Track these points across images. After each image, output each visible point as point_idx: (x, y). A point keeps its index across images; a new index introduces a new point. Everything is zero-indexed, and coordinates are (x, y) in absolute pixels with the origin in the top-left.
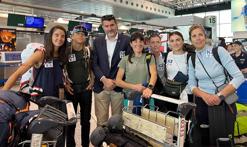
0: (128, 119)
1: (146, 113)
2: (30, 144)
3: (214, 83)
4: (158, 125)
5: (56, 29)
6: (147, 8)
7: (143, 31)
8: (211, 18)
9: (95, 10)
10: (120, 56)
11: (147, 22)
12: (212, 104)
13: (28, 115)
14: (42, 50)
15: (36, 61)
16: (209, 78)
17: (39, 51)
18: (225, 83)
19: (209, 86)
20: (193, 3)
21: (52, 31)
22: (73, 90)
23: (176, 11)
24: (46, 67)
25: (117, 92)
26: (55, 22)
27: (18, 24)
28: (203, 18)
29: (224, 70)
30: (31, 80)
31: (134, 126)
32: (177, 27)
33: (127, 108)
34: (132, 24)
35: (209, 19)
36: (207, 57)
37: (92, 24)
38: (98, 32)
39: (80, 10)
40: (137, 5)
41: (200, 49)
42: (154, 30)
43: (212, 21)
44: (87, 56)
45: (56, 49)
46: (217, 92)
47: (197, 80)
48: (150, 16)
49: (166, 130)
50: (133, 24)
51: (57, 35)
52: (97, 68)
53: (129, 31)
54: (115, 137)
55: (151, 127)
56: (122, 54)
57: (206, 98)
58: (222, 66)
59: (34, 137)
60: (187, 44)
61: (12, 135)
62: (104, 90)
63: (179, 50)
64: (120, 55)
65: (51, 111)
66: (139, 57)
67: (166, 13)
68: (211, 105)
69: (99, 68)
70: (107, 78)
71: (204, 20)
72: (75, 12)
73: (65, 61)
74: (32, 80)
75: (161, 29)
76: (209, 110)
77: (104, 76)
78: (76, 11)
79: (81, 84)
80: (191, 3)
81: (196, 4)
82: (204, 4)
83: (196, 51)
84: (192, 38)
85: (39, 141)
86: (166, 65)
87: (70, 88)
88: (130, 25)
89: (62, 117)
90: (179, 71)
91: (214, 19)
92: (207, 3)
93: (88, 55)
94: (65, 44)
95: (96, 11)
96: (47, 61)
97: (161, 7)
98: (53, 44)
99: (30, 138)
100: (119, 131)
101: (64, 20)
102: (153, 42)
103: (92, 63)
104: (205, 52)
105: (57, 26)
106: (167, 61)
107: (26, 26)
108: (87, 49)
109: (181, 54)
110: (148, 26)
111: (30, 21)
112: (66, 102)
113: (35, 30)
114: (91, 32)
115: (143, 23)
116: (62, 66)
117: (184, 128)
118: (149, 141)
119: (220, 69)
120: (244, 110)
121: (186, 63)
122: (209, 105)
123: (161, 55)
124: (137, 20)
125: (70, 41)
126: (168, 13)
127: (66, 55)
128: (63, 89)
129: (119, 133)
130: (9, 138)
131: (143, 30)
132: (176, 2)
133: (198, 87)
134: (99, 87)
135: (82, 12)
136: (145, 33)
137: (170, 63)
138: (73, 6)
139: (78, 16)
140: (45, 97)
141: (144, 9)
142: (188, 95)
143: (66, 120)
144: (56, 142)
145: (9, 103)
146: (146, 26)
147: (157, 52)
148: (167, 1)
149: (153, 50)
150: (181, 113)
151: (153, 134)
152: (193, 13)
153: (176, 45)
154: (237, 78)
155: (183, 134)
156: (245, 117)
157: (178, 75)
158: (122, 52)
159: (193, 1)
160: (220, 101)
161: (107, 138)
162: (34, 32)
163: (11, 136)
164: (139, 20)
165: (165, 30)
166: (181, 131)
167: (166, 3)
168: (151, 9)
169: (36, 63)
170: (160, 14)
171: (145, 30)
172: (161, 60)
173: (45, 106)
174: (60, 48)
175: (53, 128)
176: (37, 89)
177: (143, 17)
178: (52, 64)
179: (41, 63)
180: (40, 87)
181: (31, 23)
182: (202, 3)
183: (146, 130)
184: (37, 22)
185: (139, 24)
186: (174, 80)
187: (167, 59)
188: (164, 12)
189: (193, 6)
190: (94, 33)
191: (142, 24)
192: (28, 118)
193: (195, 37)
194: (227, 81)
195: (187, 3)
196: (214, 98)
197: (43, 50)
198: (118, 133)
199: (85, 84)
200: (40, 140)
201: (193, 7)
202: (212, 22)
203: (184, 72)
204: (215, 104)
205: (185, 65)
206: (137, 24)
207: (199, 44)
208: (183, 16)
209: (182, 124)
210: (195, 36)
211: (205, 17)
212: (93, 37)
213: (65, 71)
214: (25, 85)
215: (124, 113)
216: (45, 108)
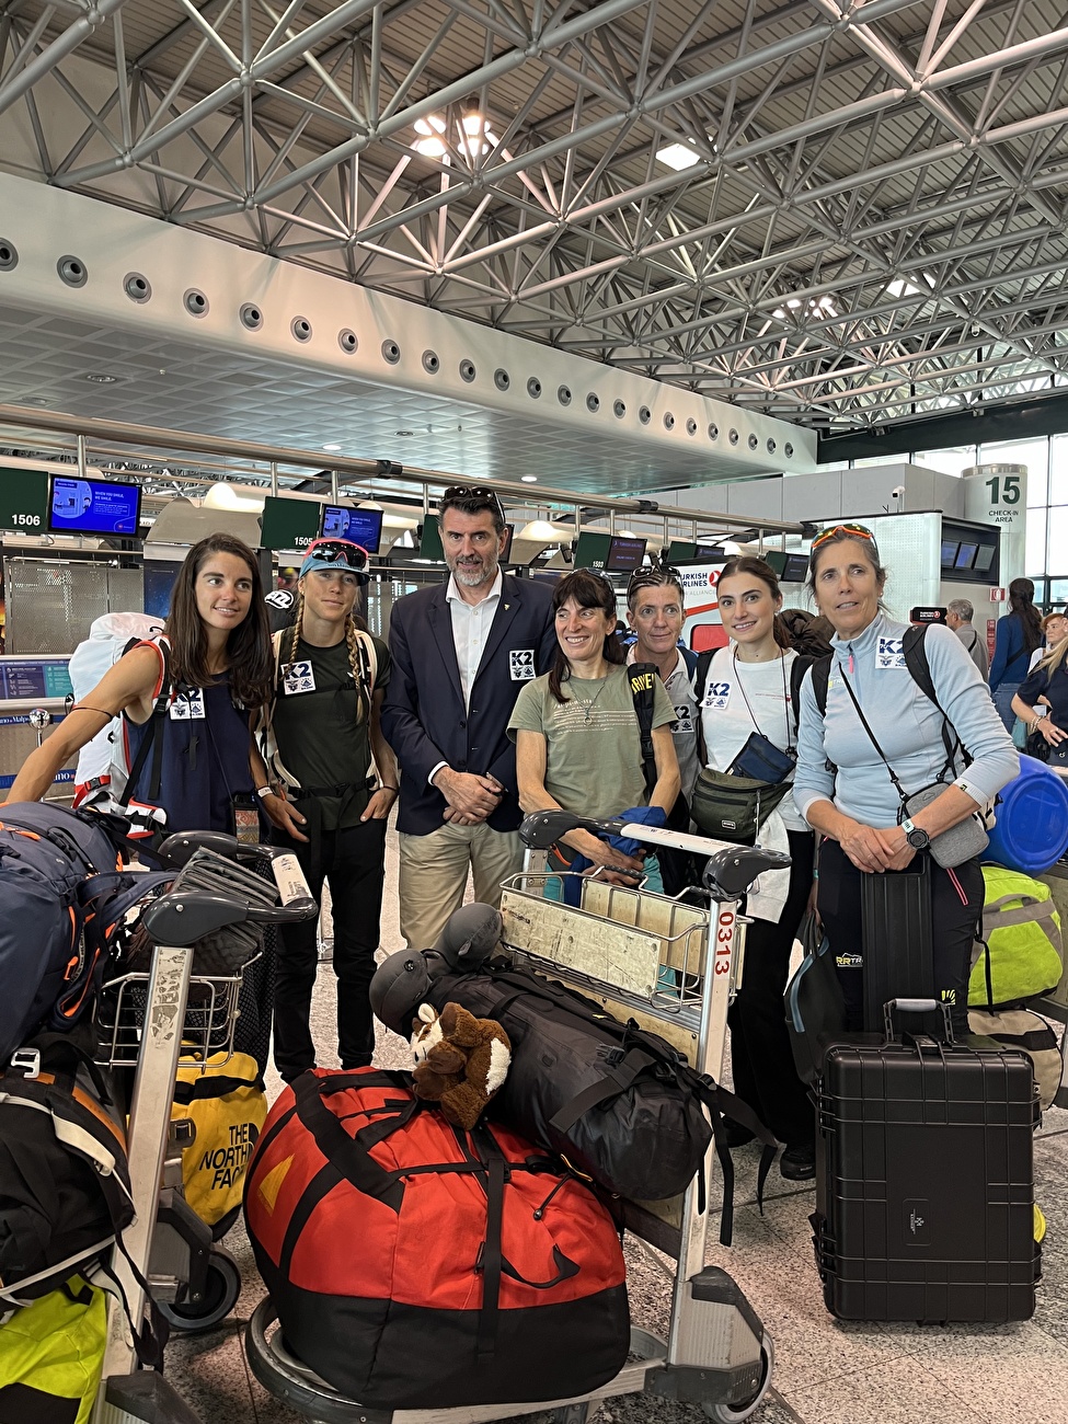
0: (521, 918)
1: (598, 900)
2: (145, 985)
3: (894, 778)
4: (631, 934)
5: (209, 552)
6: (669, 422)
7: (640, 546)
8: (996, 479)
9: (400, 433)
10: (512, 671)
11: (664, 499)
12: (875, 864)
13: (134, 883)
14: (153, 646)
15: (131, 692)
16: (876, 758)
17: (145, 651)
18: (940, 780)
19: (873, 795)
20: (913, 393)
21: (197, 561)
22: (304, 821)
23: (822, 440)
24: (174, 716)
25: (501, 830)
26: (195, 502)
27: (15, 517)
28: (959, 475)
29: (944, 723)
30: (118, 774)
31: (546, 943)
32: (818, 524)
33: (520, 880)
34: (589, 512)
35: (988, 483)
36: (879, 665)
37: (382, 512)
38: (415, 552)
39: (321, 437)
40: (620, 408)
41: (852, 634)
42: (699, 542)
43: (1002, 492)
44: (365, 669)
45: (216, 640)
46: (903, 813)
47: (832, 768)
48: (683, 470)
49: (658, 948)
50: (592, 511)
51: (219, 579)
52: (410, 729)
53: (573, 550)
54: (466, 987)
55: (607, 941)
56: (521, 663)
57: (852, 842)
58: (936, 709)
59: (162, 957)
60: (799, 615)
61: (77, 955)
62: (445, 822)
63: (756, 641)
64: (511, 667)
65: (217, 872)
66: (594, 677)
67: (770, 449)
68: (873, 868)
69: (420, 729)
70: (458, 767)
71: (962, 486)
72: (293, 455)
73: (258, 690)
74: (122, 772)
75: (735, 538)
76: (868, 889)
77: (444, 763)
78: (298, 440)
79: (339, 792)
80: (906, 396)
81: (928, 402)
82: (972, 400)
83: (833, 642)
84: (820, 584)
85: (179, 975)
86: (701, 708)
87: (293, 810)
88: (574, 516)
89: (261, 892)
90: (753, 733)
91: (1012, 484)
92: (986, 396)
93: (369, 665)
94: (255, 620)
95: (401, 443)
96: (176, 690)
97: (744, 416)
98: (201, 620)
99: (145, 964)
100: (484, 964)
101: (239, 494)
102: (650, 609)
103: (383, 708)
104: (870, 645)
105: (214, 536)
106: (707, 688)
107: (55, 525)
108: (361, 639)
109: (769, 658)
110: (671, 521)
111: (72, 501)
112: (269, 852)
113: (93, 544)
114: (380, 555)
115: (645, 508)
116: (247, 712)
117: (730, 944)
118: (604, 1002)
119: (931, 719)
120: (1028, 894)
121: (787, 700)
122: (863, 868)
123: (682, 665)
124: (617, 486)
125: (287, 603)
126: (780, 449)
127: (260, 665)
128: (254, 814)
129: (485, 974)
130: (71, 964)
131: (644, 542)
132: (826, 391)
133: (835, 799)
134: (425, 809)
135: (332, 448)
136: (653, 556)
137: (718, 698)
138: (283, 414)
139: (311, 473)
140: (183, 834)
141: (655, 430)
142: (790, 833)
143: (273, 905)
144: (241, 984)
145: (59, 840)
146: (661, 519)
147: (665, 653)
148: (778, 387)
149: (649, 640)
150: (719, 884)
151: (612, 968)
152: (911, 450)
153: (743, 618)
154: (987, 761)
155: (727, 963)
156: (1033, 925)
157: (753, 749)
158: (520, 654)
159: (913, 387)
160: (909, 853)
161: (436, 991)
162: (87, 555)
163: (75, 959)
164: (632, 488)
165: (756, 542)
166: (720, 953)
167: (771, 397)
168: (692, 428)
169: (132, 699)
170: (741, 452)
171: (653, 540)
172: (680, 686)
173: (196, 854)
174: (234, 636)
175: (225, 928)
176: (144, 811)
177: (650, 474)
178: (201, 704)
179: (155, 701)
180: (153, 802)
181: (77, 512)
182: (963, 397)
183: (587, 956)
184: (108, 504)
185: (621, 510)
186: (732, 771)
187: (708, 682)
188: (762, 445)
189: (913, 411)
190: (394, 561)
191: (639, 513)
192: (134, 894)
193: (831, 576)
194: (949, 771)
195: (881, 393)
196: (887, 843)
197: (162, 643)
198: (479, 974)
199: (356, 791)
200: (184, 968)
201: (914, 417)
202: (1001, 499)
203: (778, 739)
204: (888, 866)
205: (782, 707)
206: (612, 512)
207: (849, 613)
208: (859, 464)
209: (721, 926)
210: (831, 573)
211: (967, 472)
212: (390, 580)
213: (264, 740)
214: (94, 794)
215: (506, 897)
216: (195, 859)
